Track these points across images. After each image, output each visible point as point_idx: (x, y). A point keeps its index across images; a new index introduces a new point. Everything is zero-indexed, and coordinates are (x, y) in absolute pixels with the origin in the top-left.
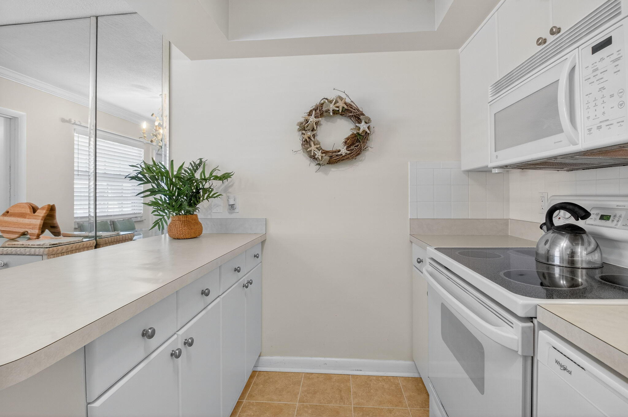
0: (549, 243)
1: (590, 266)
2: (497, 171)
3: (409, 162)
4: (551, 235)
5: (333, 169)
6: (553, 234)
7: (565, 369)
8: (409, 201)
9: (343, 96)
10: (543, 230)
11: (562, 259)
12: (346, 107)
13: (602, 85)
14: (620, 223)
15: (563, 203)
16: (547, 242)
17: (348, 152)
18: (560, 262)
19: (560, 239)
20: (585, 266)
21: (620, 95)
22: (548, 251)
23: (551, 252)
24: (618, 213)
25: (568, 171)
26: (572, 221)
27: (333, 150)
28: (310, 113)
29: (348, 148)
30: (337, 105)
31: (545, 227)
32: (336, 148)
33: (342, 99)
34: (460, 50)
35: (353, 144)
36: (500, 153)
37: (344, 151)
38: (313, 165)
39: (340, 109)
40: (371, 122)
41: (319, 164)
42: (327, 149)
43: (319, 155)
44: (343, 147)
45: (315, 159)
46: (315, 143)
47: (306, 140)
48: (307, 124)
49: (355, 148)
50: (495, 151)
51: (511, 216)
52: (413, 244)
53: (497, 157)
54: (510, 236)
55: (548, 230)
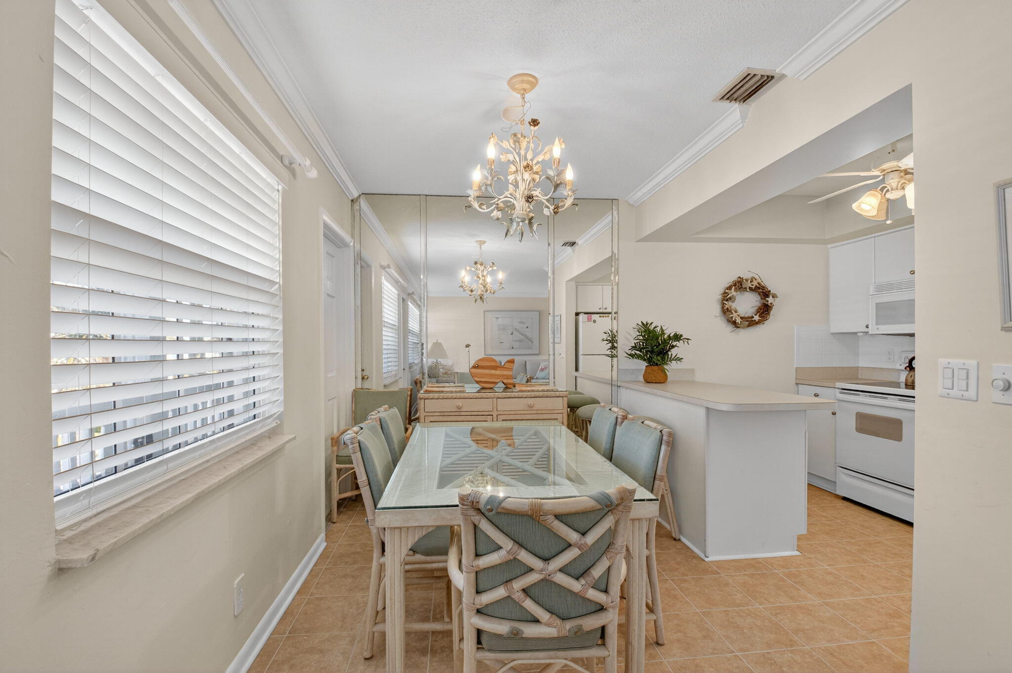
2: (861, 334)
3: (795, 327)
4: (912, 373)
5: (742, 331)
8: (796, 354)
9: (757, 277)
12: (758, 285)
16: (911, 376)
17: (760, 318)
27: (746, 316)
28: (730, 288)
29: (759, 315)
30: (752, 283)
31: (908, 369)
32: (750, 316)
33: (756, 279)
34: (829, 246)
35: (763, 313)
36: (881, 327)
37: (757, 318)
38: (730, 327)
39: (754, 287)
40: (777, 297)
41: (738, 327)
42: (742, 316)
43: (738, 320)
44: (756, 315)
45: (734, 323)
46: (736, 312)
47: (727, 309)
48: (728, 296)
49: (763, 315)
50: (876, 326)
51: (861, 364)
52: (800, 385)
53: (878, 328)
54: (860, 378)
55: (910, 370)
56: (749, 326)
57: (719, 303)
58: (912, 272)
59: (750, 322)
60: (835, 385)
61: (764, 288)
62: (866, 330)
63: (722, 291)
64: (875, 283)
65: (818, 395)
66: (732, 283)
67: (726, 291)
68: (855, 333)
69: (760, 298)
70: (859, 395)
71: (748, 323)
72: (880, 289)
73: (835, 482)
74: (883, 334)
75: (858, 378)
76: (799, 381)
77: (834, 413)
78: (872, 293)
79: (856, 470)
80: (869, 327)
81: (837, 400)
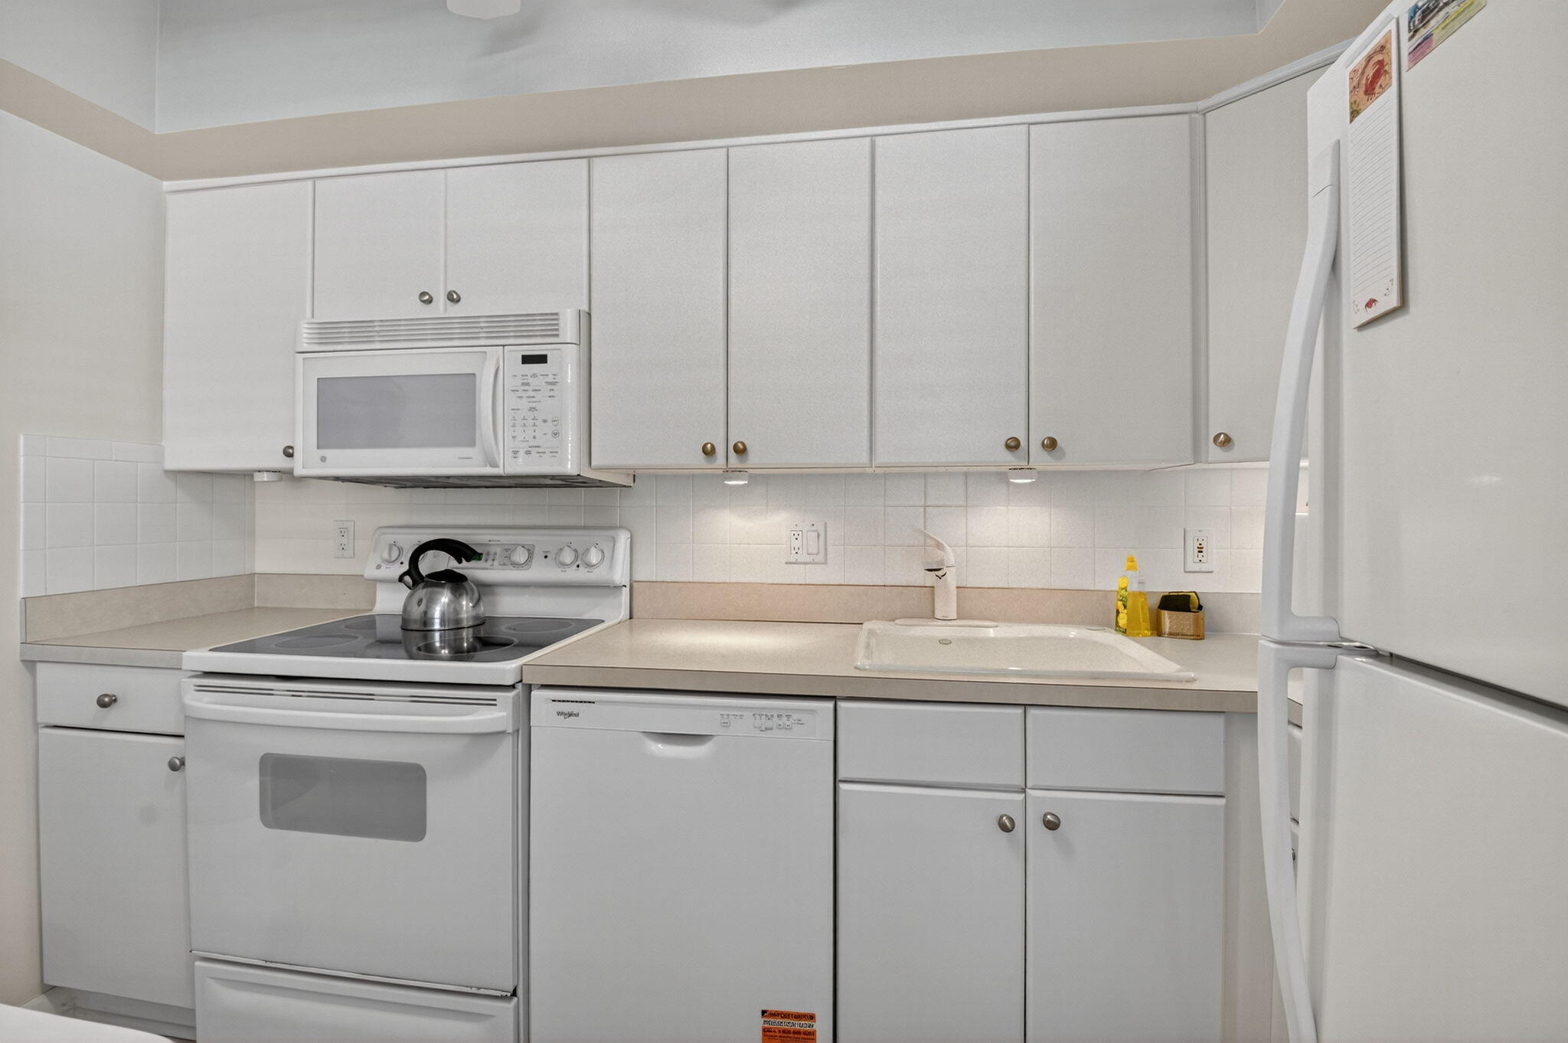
0: (424, 602)
1: (477, 622)
2: (265, 477)
3: (22, 438)
4: (422, 592)
6: (425, 590)
7: (572, 715)
8: (21, 547)
10: (404, 583)
11: (443, 622)
13: (533, 405)
14: (496, 563)
15: (441, 540)
16: (420, 602)
18: (441, 626)
19: (438, 593)
20: (471, 624)
21: (555, 423)
22: (425, 613)
23: (429, 615)
24: (492, 550)
25: (397, 488)
26: (452, 565)
31: (407, 579)
34: (166, 185)
36: (334, 454)
50: (318, 448)
51: (260, 568)
52: (39, 666)
53: (323, 459)
54: (258, 608)
55: (415, 584)
58: (427, 297)
60: (180, 659)
62: (282, 463)
64: (313, 316)
65: (114, 700)
68: (247, 475)
70: (269, 692)
72: (329, 334)
73: (192, 1011)
74: (337, 479)
75: (251, 609)
76: (34, 653)
77: (177, 766)
78: (305, 347)
79: (266, 961)
80: (295, 455)
81: (187, 717)
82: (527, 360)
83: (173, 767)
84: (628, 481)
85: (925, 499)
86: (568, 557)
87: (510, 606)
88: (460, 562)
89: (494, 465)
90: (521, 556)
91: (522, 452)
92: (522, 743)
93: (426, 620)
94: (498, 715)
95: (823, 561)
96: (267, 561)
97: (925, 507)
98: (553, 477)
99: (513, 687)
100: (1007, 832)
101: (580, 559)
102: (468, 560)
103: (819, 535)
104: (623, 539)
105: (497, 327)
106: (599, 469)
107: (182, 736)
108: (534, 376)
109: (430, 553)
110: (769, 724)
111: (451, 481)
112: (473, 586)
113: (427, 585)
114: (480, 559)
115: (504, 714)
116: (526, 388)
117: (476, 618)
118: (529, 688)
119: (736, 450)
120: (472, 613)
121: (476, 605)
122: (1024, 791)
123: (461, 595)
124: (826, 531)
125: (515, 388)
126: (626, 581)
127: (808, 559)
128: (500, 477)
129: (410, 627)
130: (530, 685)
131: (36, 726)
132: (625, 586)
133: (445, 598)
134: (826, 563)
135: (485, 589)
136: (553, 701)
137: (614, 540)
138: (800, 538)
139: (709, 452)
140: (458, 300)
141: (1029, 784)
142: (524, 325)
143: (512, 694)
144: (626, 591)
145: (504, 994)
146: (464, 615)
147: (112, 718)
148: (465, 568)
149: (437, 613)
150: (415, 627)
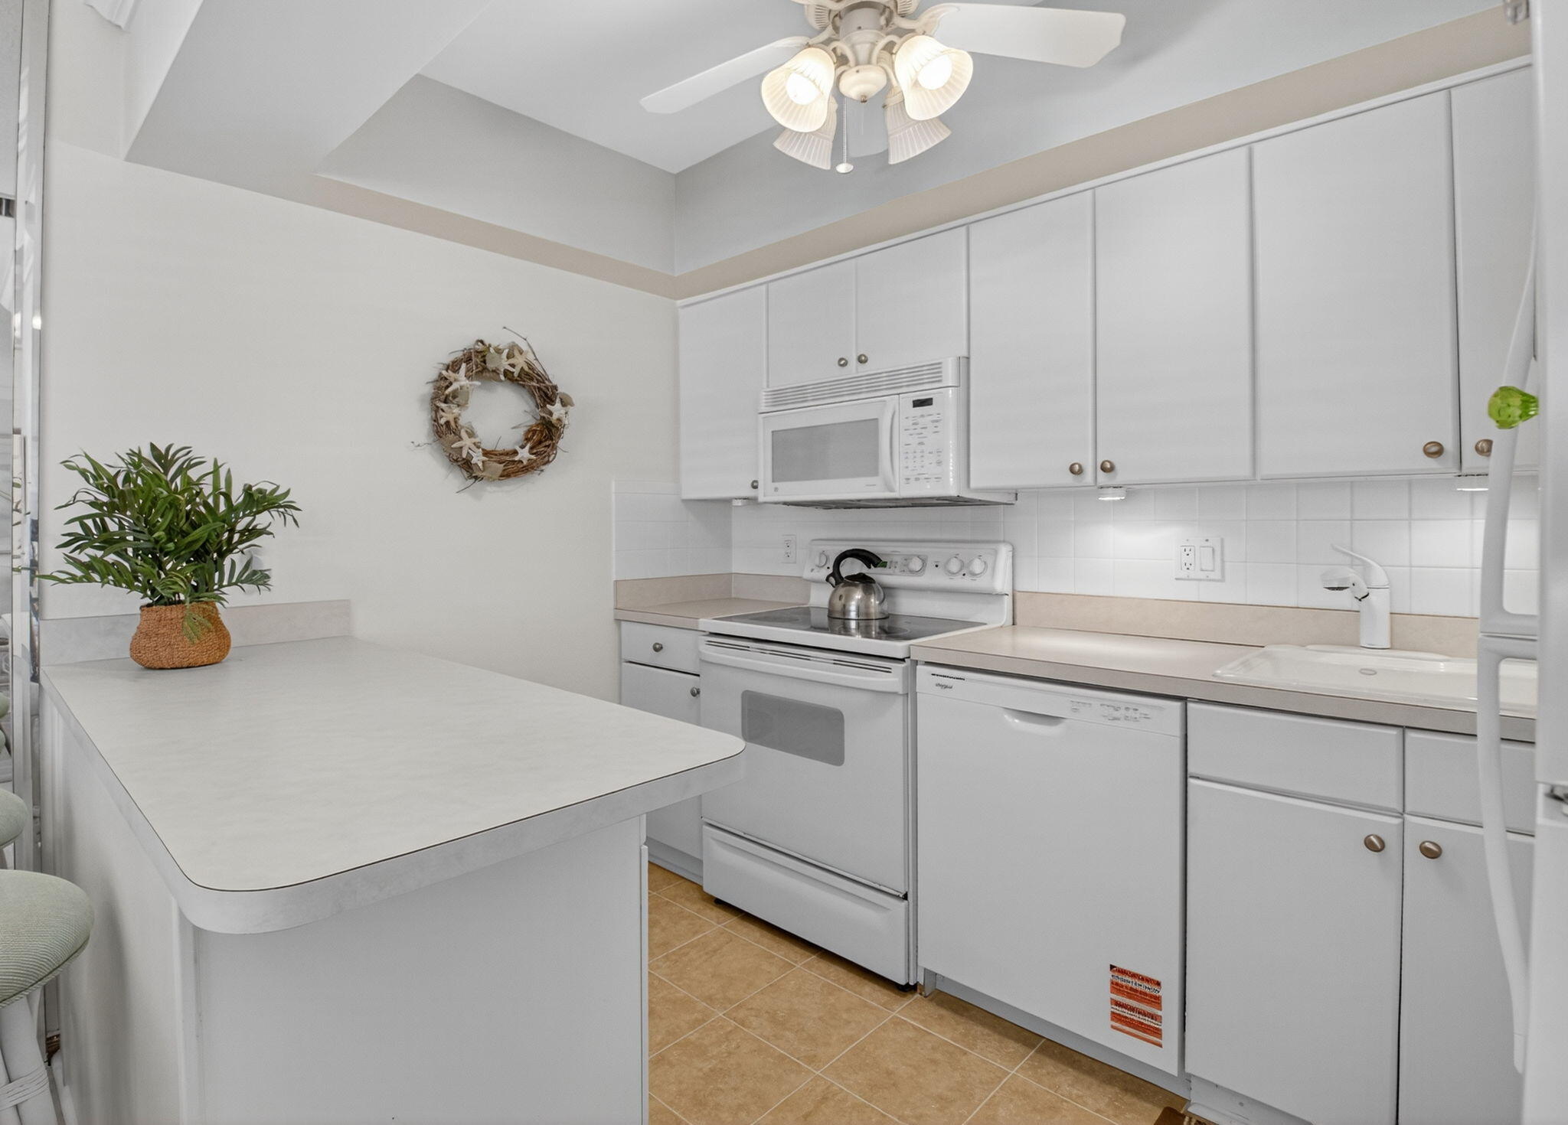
0: (843, 598)
1: (883, 617)
2: (739, 503)
3: (613, 483)
4: (841, 590)
5: (489, 488)
6: (845, 588)
7: (946, 687)
8: (614, 549)
9: (524, 346)
10: (829, 583)
11: (857, 613)
12: (526, 369)
13: (922, 440)
14: (897, 570)
15: (856, 550)
16: (841, 597)
17: (533, 457)
18: (856, 616)
19: (853, 591)
20: (878, 617)
21: (939, 454)
22: (844, 606)
23: (847, 608)
24: (896, 559)
26: (865, 570)
27: (497, 449)
28: (454, 366)
29: (531, 448)
30: (511, 361)
31: (832, 580)
32: (509, 447)
33: (521, 352)
34: (679, 302)
35: (540, 442)
36: (783, 486)
37: (524, 454)
38: (456, 479)
39: (516, 371)
40: (572, 405)
41: (476, 478)
42: (489, 448)
43: (477, 458)
44: (522, 447)
45: (466, 465)
46: (471, 434)
47: (448, 423)
48: (450, 390)
49: (541, 449)
50: (773, 481)
51: (736, 568)
52: (624, 624)
53: (776, 489)
54: (735, 598)
55: (837, 583)
56: (506, 475)
57: (427, 406)
58: (842, 362)
59: (509, 467)
60: (697, 624)
61: (542, 378)
62: (750, 493)
63: (434, 376)
64: (768, 386)
65: (662, 646)
66: (461, 354)
67: (444, 373)
68: (727, 501)
69: (533, 405)
71: (502, 465)
72: (780, 398)
73: (701, 862)
74: (785, 503)
75: (730, 599)
76: (622, 615)
77: (695, 693)
78: (764, 409)
79: (745, 833)
80: (759, 487)
81: (702, 661)
82: (918, 403)
83: (694, 694)
84: (1010, 499)
85: (1352, 511)
86: (954, 566)
87: (908, 606)
88: (870, 568)
89: (892, 490)
90: (916, 564)
91: (913, 479)
92: (911, 703)
93: (845, 610)
94: (892, 680)
95: (1220, 578)
96: (740, 564)
97: (1352, 520)
98: (938, 499)
99: (903, 660)
100: (1375, 851)
101: (965, 570)
102: (875, 566)
103: (1213, 550)
104: (1004, 552)
105: (893, 380)
106: (977, 490)
107: (698, 675)
108: (922, 416)
109: (849, 560)
110: (1117, 714)
111: (862, 503)
112: (880, 588)
113: (847, 584)
114: (885, 567)
115: (897, 679)
116: (916, 427)
117: (882, 613)
118: (916, 662)
119: (1104, 469)
120: (878, 609)
121: (882, 602)
122: (1401, 814)
123: (870, 594)
124: (1222, 547)
125: (907, 428)
126: (1008, 590)
127: (1202, 575)
128: (897, 499)
129: (834, 616)
130: (917, 661)
131: (621, 660)
132: (1007, 595)
133: (858, 595)
134: (1222, 580)
135: (888, 591)
136: (933, 675)
137: (996, 552)
138: (1191, 554)
139: (1076, 470)
140: (866, 361)
141: (1408, 809)
142: (916, 374)
143: (902, 665)
144: (1008, 600)
145: (898, 894)
146: (872, 610)
147: (660, 659)
148: (872, 572)
149: (853, 607)
150: (837, 616)
